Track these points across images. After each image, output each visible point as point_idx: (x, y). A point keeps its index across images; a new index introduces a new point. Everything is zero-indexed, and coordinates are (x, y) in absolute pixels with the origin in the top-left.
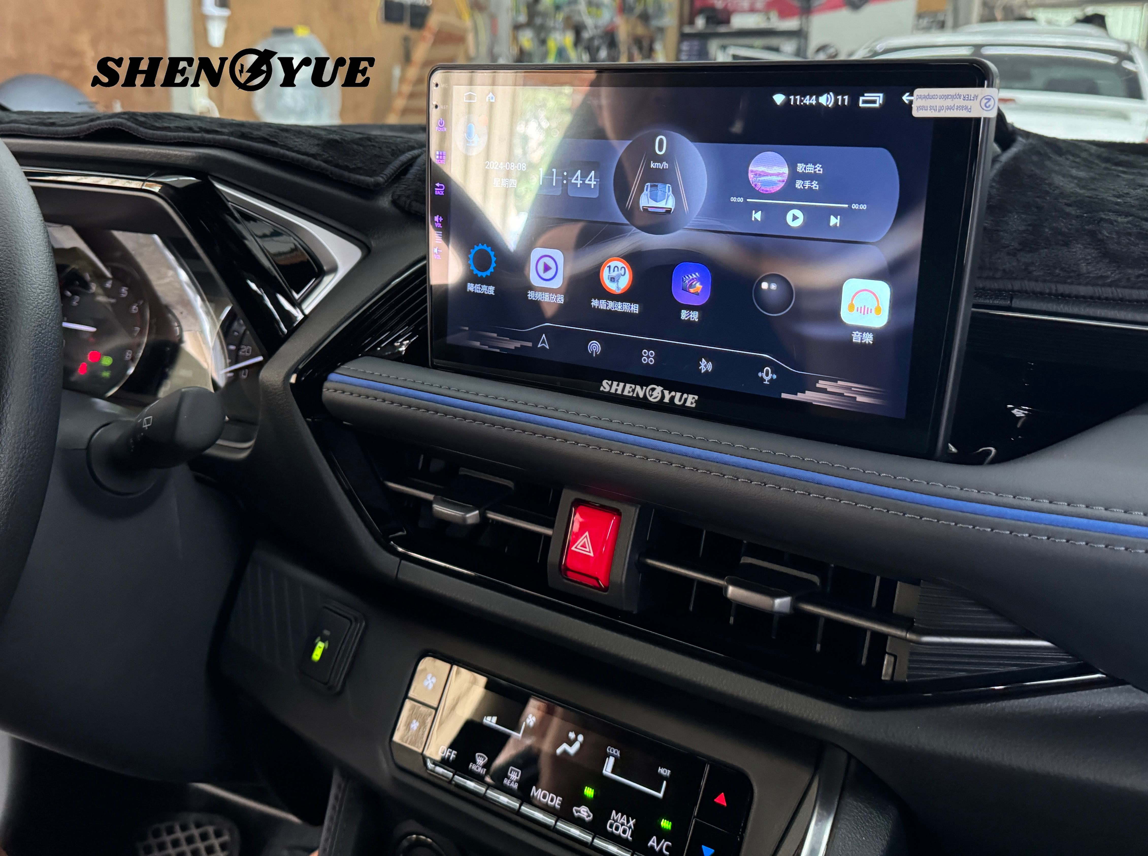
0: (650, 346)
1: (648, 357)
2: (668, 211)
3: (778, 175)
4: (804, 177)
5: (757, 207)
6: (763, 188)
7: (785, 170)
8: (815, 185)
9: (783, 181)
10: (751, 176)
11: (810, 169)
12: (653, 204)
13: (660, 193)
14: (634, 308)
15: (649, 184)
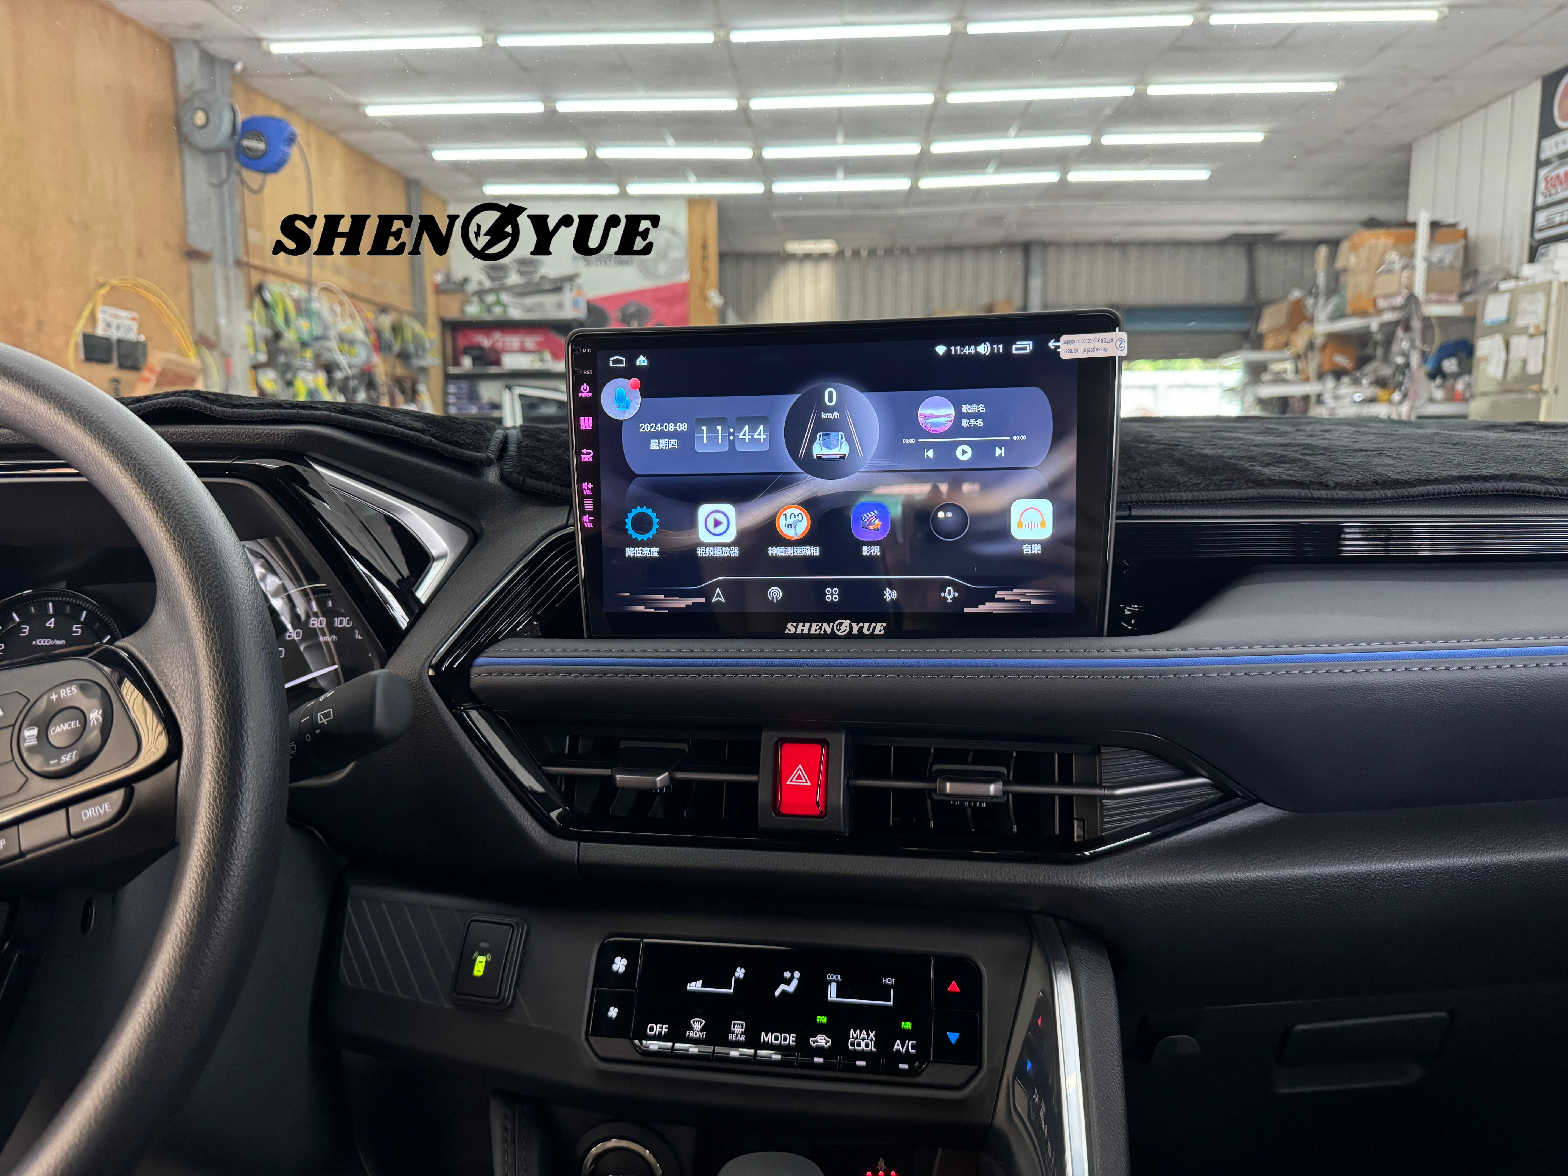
0: (832, 584)
1: (832, 595)
2: (843, 457)
3: (945, 416)
4: (970, 416)
5: (929, 446)
6: (932, 429)
7: (952, 411)
8: (980, 423)
9: (951, 421)
10: (920, 419)
11: (974, 409)
12: (826, 451)
13: (832, 441)
14: (814, 551)
15: (821, 433)
